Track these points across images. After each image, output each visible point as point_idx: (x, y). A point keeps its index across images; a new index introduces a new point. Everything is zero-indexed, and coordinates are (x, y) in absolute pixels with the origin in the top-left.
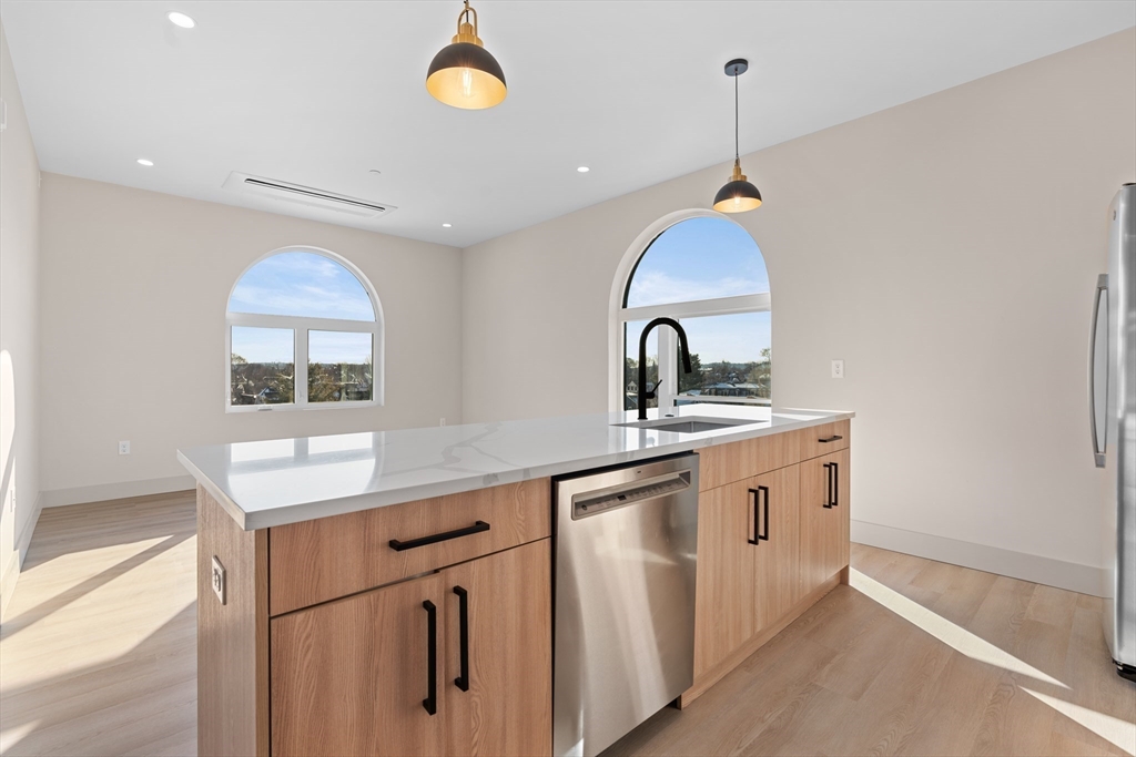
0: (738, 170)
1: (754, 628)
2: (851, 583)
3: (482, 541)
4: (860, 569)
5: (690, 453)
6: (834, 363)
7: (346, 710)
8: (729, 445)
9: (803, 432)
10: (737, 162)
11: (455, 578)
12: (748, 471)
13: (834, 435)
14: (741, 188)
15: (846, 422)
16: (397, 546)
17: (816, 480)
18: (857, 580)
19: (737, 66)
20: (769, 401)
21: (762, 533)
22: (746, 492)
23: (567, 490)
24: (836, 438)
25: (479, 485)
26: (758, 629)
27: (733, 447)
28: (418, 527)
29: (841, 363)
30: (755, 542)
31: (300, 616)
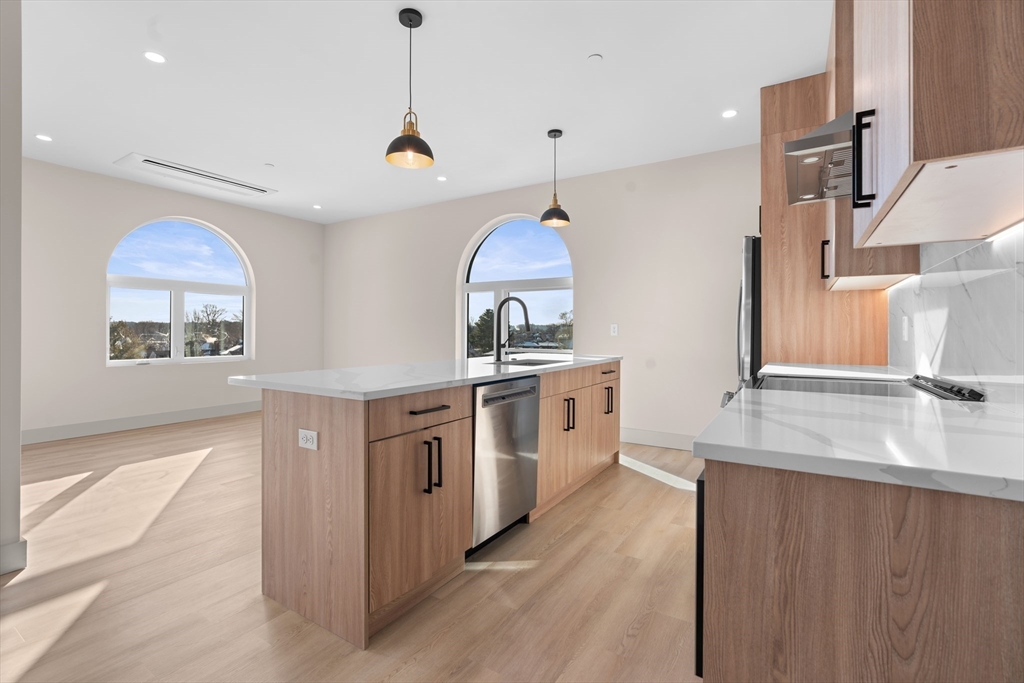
0: (556, 201)
1: (567, 480)
2: (620, 462)
3: (445, 415)
4: (625, 454)
5: (535, 376)
6: (612, 326)
7: (395, 490)
8: (555, 373)
9: (593, 367)
10: (555, 195)
11: (435, 432)
12: (565, 388)
13: (611, 370)
14: (556, 213)
15: (617, 363)
16: (412, 413)
17: (600, 397)
18: (623, 460)
19: (555, 133)
20: (572, 351)
21: (571, 425)
22: (562, 401)
23: (481, 392)
24: (612, 372)
25: (444, 386)
26: (569, 481)
27: (556, 374)
28: (419, 406)
29: (616, 326)
30: (568, 430)
31: (380, 442)
